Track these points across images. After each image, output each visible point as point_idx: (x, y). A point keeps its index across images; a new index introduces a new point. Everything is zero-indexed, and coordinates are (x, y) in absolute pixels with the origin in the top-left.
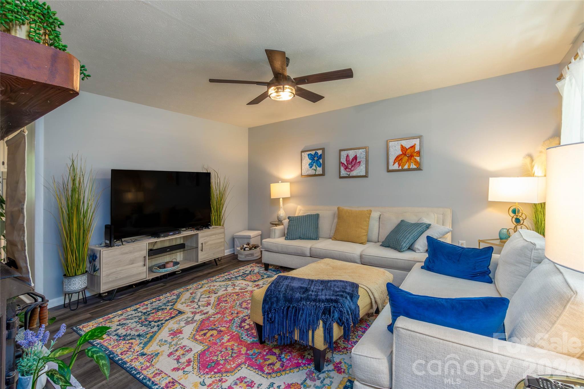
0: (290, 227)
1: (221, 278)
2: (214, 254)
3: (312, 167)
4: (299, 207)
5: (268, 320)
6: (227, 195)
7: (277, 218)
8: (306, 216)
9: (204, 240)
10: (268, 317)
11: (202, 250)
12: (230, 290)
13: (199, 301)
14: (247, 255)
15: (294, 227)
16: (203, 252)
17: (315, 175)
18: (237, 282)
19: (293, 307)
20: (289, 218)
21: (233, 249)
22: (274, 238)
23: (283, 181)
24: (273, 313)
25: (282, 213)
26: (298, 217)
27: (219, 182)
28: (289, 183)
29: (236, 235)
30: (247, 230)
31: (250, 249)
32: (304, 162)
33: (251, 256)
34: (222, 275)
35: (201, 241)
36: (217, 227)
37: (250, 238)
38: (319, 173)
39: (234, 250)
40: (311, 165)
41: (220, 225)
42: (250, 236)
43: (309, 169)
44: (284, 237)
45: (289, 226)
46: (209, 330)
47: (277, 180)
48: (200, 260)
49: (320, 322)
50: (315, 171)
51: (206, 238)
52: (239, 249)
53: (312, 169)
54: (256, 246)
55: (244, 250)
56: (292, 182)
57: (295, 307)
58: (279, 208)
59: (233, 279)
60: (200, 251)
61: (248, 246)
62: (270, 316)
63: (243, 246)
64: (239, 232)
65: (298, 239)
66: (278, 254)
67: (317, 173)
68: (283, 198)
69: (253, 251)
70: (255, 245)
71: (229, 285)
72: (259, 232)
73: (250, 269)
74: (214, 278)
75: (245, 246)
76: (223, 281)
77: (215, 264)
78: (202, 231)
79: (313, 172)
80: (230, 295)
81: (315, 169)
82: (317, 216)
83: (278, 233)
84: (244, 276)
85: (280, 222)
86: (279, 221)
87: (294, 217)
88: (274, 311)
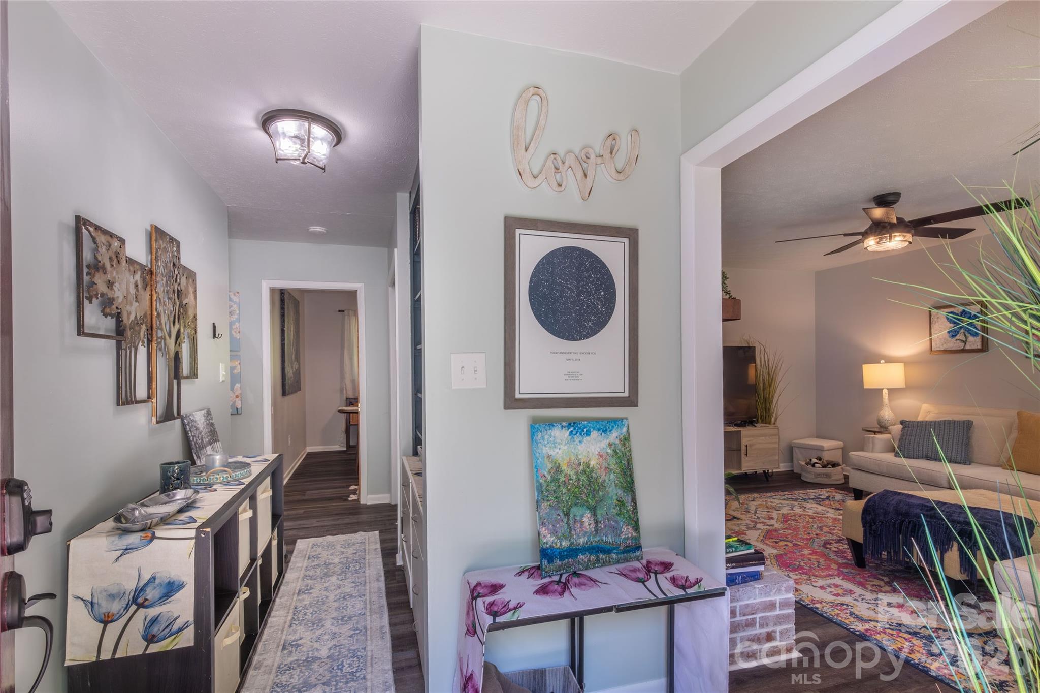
0: (904, 438)
1: (780, 496)
2: (763, 463)
3: (956, 336)
4: (925, 407)
5: (870, 533)
6: (778, 383)
7: (876, 422)
8: (940, 422)
9: (750, 441)
10: (871, 530)
11: (747, 455)
12: (798, 510)
13: (756, 512)
14: (819, 475)
15: (912, 438)
16: (747, 458)
17: (963, 351)
18: (809, 506)
19: (910, 522)
20: (902, 423)
21: (789, 464)
22: (872, 452)
23: (890, 360)
24: (878, 526)
25: (887, 414)
26: (922, 422)
27: (766, 359)
28: (902, 365)
29: (795, 443)
30: (814, 437)
31: (824, 466)
32: (935, 327)
33: (827, 477)
34: (781, 493)
35: (744, 442)
36: (767, 425)
37: (822, 450)
38: (973, 348)
39: (792, 467)
40: (953, 334)
41: (770, 424)
42: (823, 447)
43: (950, 339)
44: (894, 453)
45: (902, 435)
46: (781, 540)
47: (875, 359)
48: (743, 469)
49: (953, 544)
50: (964, 344)
51: (752, 439)
52: (803, 463)
53: (957, 340)
54: (834, 463)
55: (813, 466)
56: (907, 362)
57: (913, 522)
58: (881, 405)
59: (799, 500)
60: (743, 456)
61: (819, 462)
62: (874, 528)
63: (811, 460)
64: (801, 439)
65: (922, 458)
66: (880, 477)
67: (968, 347)
68: (890, 391)
69: (829, 470)
70: (833, 461)
71: (796, 505)
72: (840, 443)
73: (827, 495)
74: (769, 495)
75: (814, 460)
76: (784, 499)
77: (766, 479)
78: (745, 429)
79: (960, 346)
80: (800, 516)
81: (964, 339)
82: (967, 426)
83: (879, 445)
84: (818, 500)
85: (883, 428)
86: (881, 427)
87: (914, 422)
88: (880, 523)
